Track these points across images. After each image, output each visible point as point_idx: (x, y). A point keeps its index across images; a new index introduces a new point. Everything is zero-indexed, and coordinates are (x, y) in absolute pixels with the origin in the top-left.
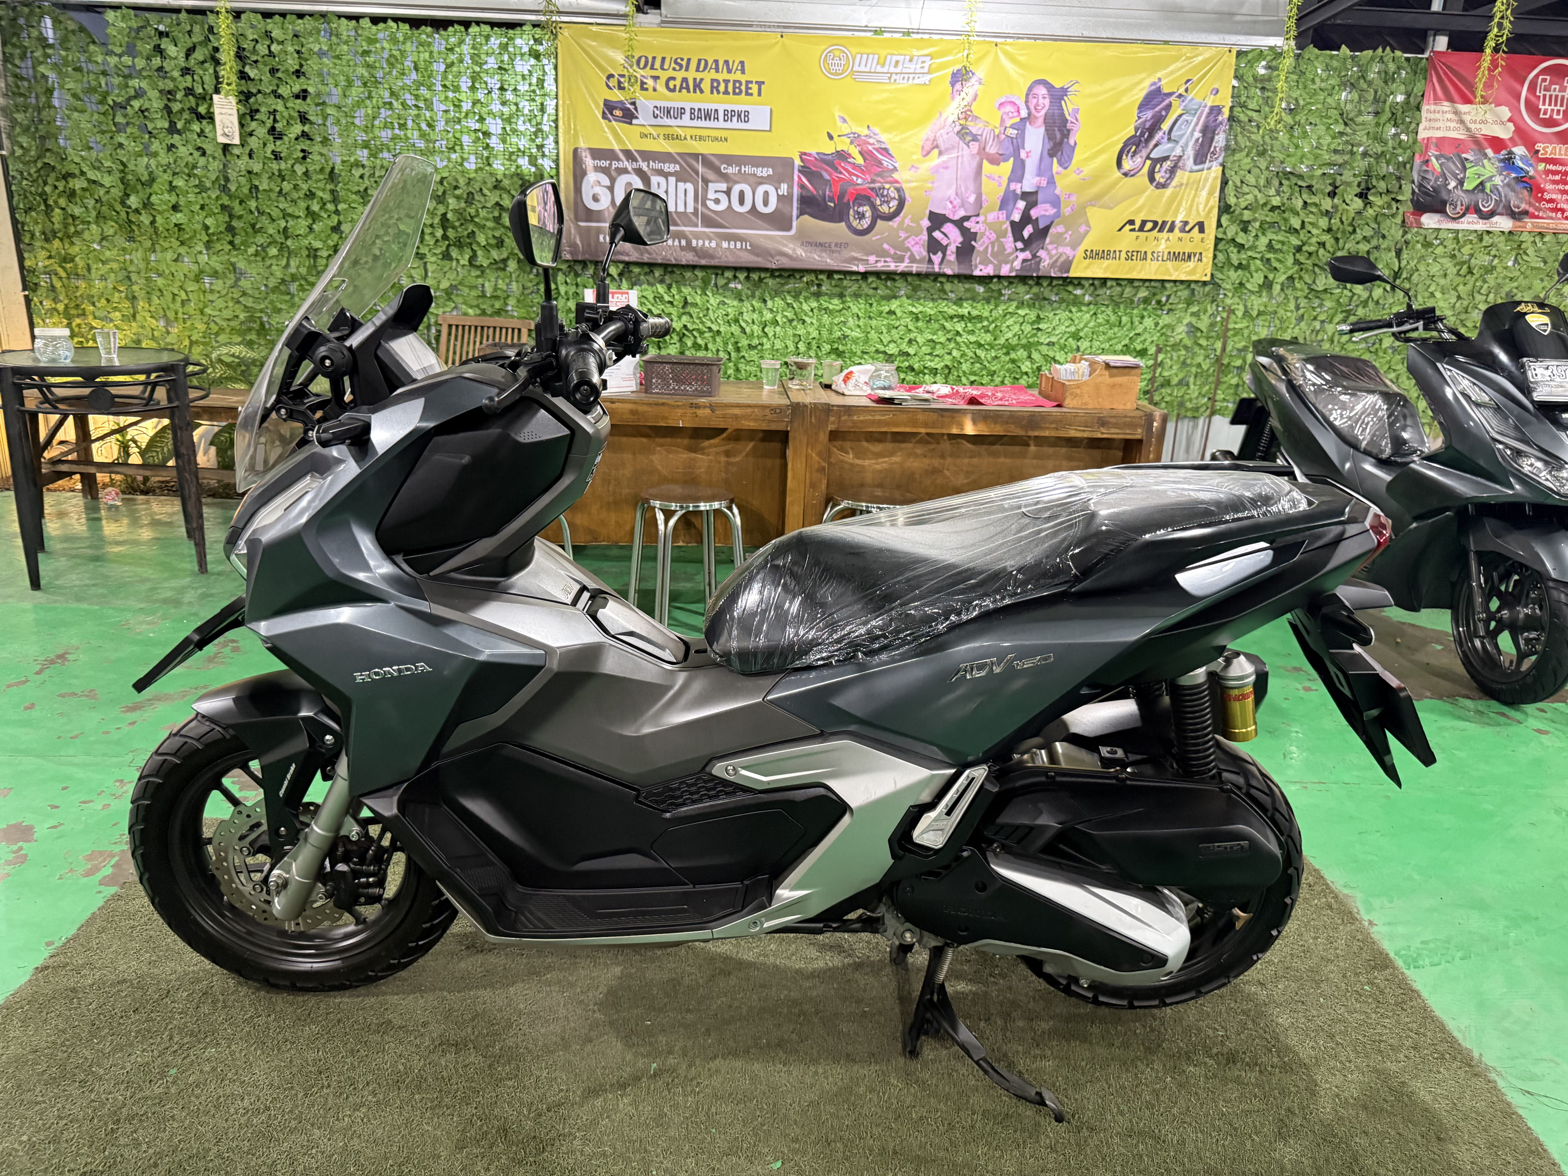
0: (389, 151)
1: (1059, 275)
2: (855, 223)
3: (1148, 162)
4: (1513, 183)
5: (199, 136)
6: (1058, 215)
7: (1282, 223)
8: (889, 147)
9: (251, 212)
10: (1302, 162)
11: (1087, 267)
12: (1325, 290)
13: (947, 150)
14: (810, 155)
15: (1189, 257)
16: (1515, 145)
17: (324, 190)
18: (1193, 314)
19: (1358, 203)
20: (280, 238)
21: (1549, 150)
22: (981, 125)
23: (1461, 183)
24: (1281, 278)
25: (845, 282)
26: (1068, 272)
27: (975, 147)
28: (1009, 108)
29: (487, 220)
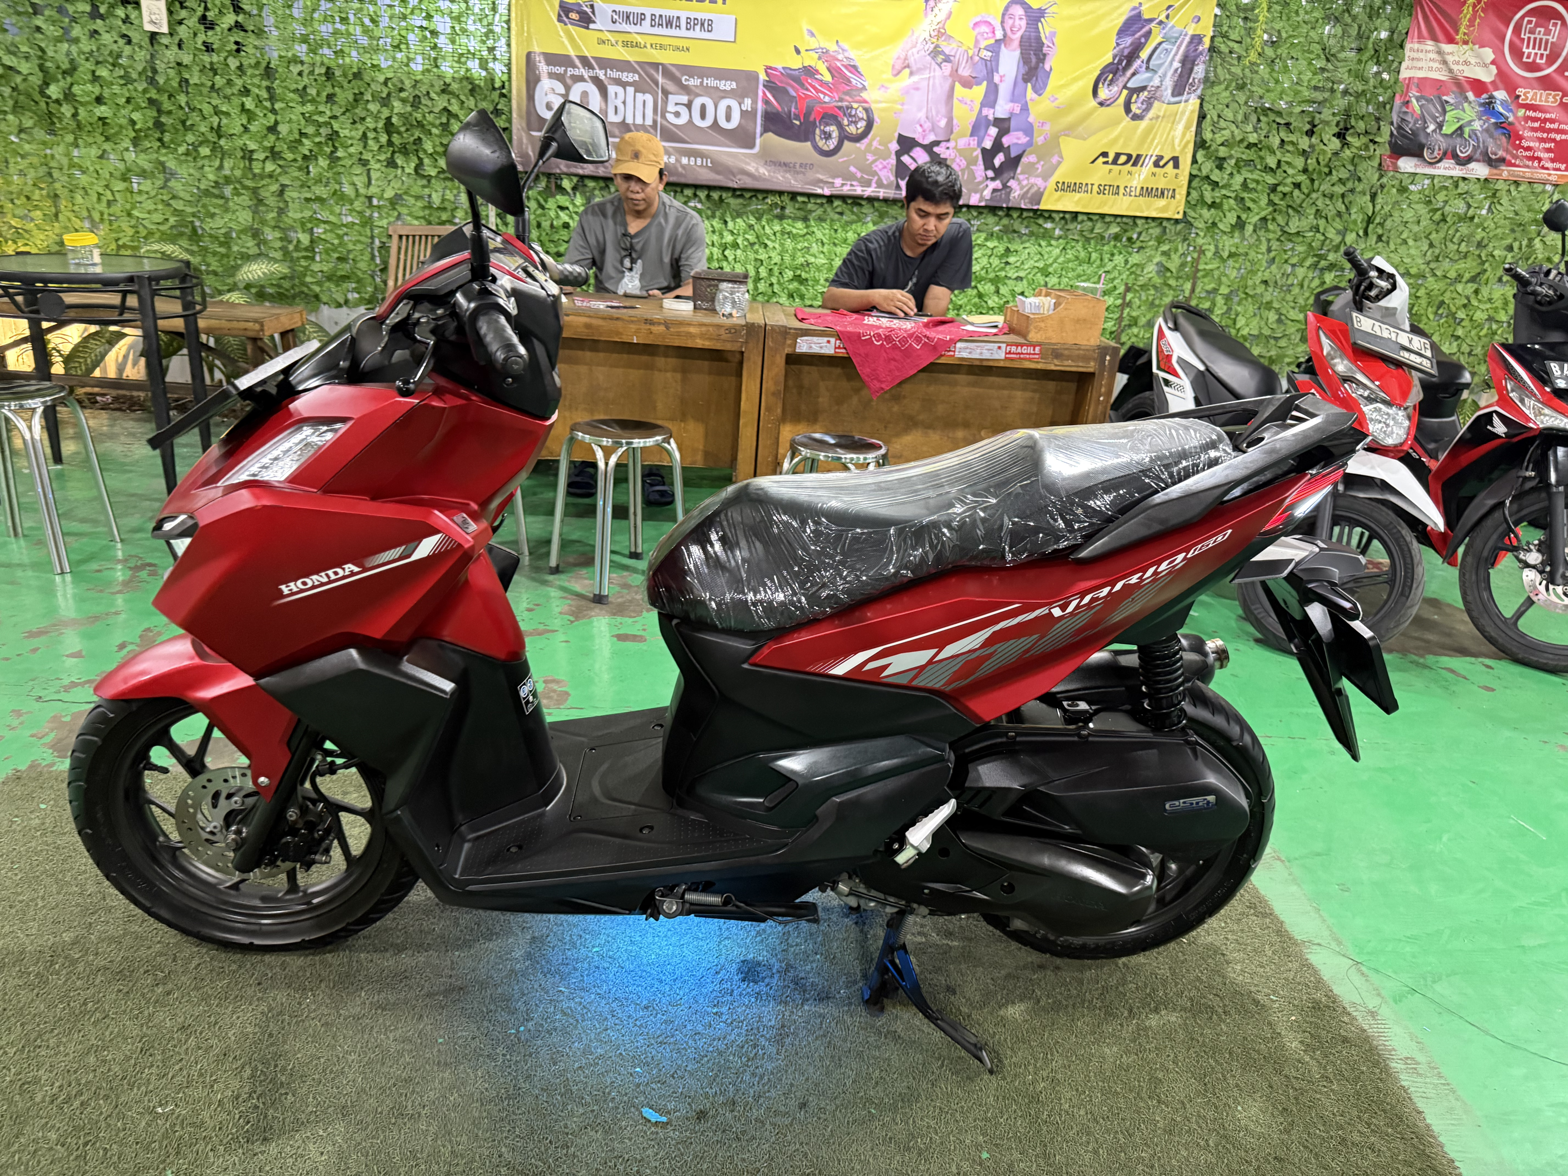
0: (330, 47)
1: (1029, 206)
2: (821, 143)
3: (1125, 92)
4: (1492, 129)
5: (124, 22)
6: (1030, 144)
7: (1257, 161)
8: (858, 64)
9: (181, 107)
10: (1281, 99)
11: (1058, 200)
12: (1298, 233)
13: (919, 71)
14: (775, 69)
15: (1163, 193)
16: (1497, 89)
17: (259, 87)
18: (1164, 253)
19: (1336, 143)
20: (212, 137)
21: (1530, 96)
22: (954, 45)
23: (1440, 126)
24: (1255, 219)
25: (810, 206)
26: (1038, 203)
27: (947, 68)
28: (984, 28)
29: (434, 126)
